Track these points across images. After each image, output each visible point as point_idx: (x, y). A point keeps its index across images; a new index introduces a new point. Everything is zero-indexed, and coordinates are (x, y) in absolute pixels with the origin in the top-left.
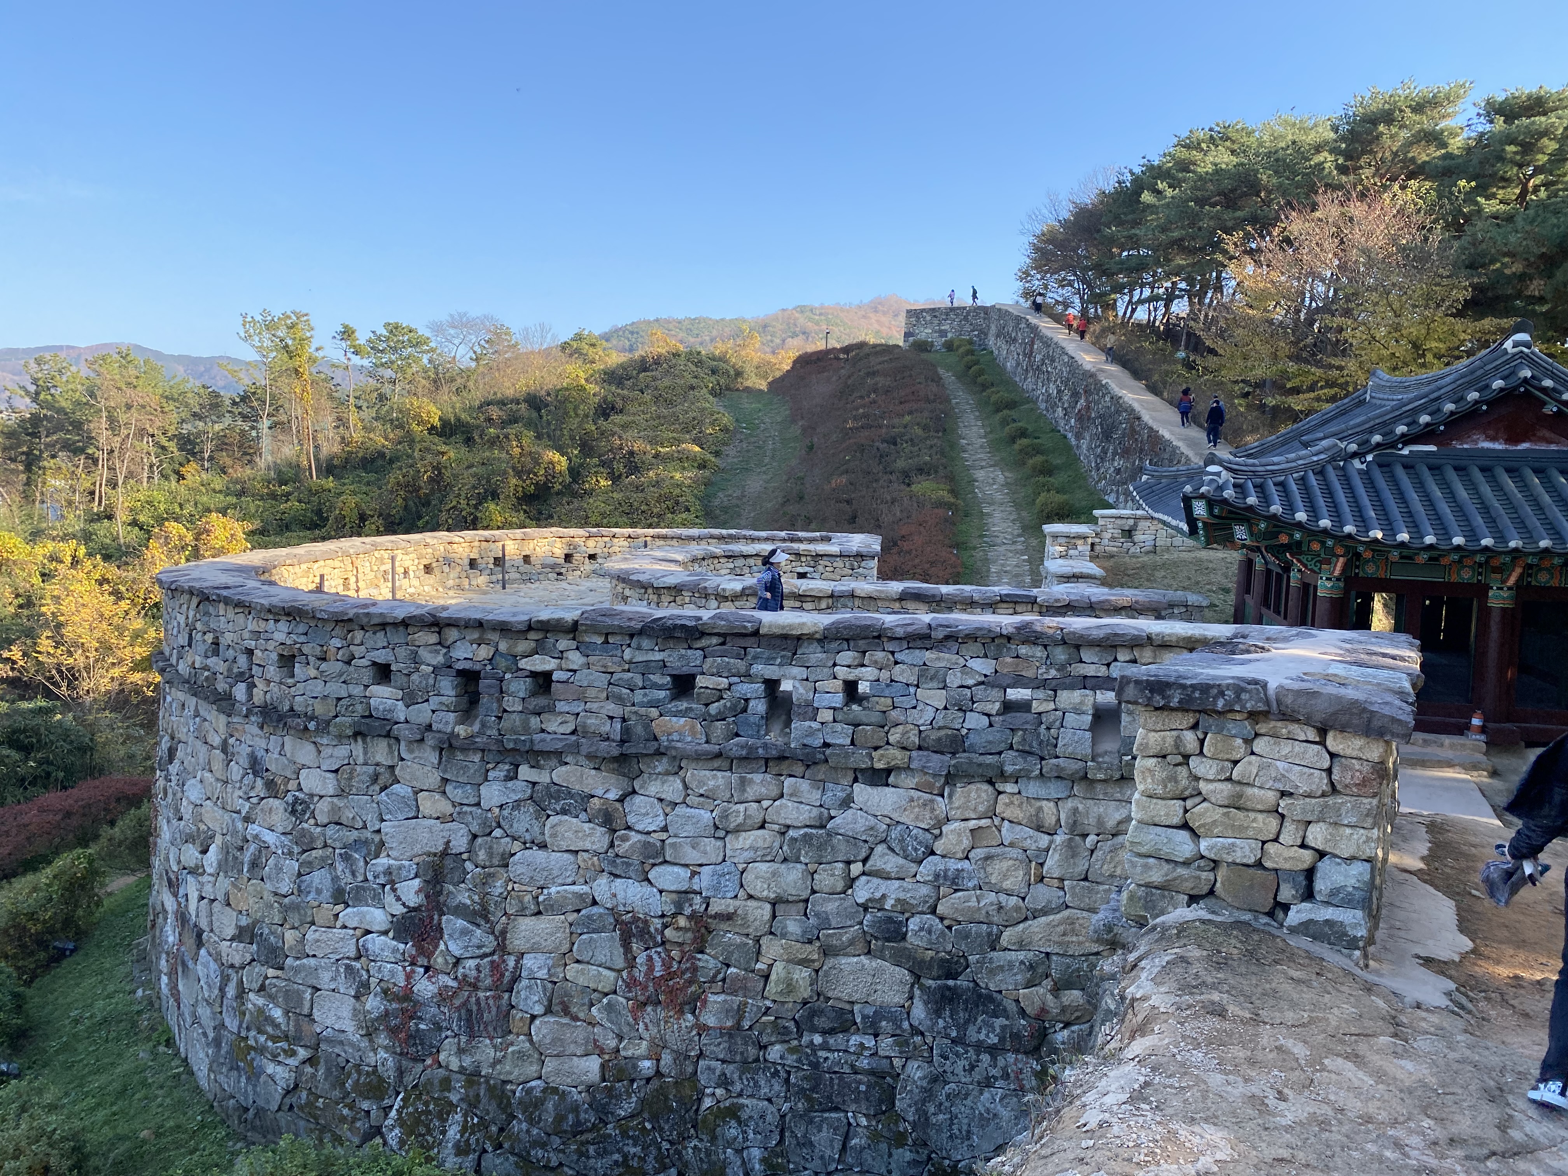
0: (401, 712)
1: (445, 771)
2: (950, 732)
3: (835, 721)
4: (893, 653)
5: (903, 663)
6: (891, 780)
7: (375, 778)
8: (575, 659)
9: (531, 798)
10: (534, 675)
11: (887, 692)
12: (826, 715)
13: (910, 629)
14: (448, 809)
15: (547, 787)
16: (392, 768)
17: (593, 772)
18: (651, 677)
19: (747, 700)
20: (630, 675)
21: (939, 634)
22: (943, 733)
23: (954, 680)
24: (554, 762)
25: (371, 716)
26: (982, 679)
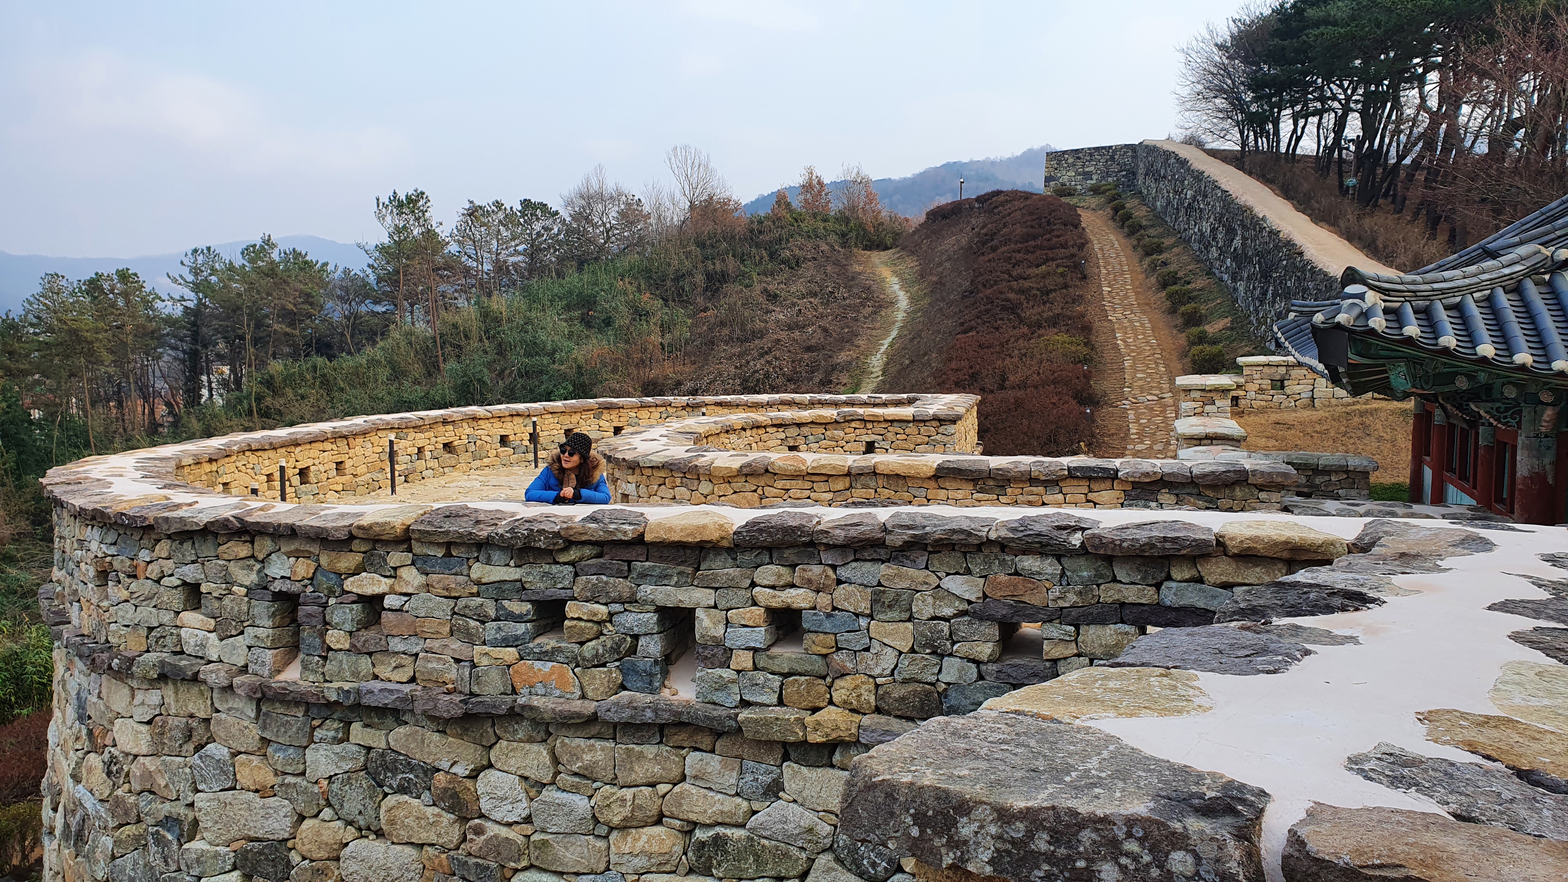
0: (214, 647)
1: (264, 728)
2: (919, 687)
3: (755, 668)
4: (834, 567)
5: (848, 582)
6: (837, 758)
7: (189, 735)
8: (411, 577)
9: (365, 768)
10: (362, 599)
11: (827, 626)
12: (744, 660)
13: (853, 532)
14: (271, 779)
15: (383, 755)
16: (207, 721)
17: (436, 736)
18: (506, 603)
19: (636, 637)
20: (479, 600)
21: (896, 539)
22: (910, 688)
23: (924, 607)
24: (390, 721)
25: (182, 652)
26: (965, 606)
